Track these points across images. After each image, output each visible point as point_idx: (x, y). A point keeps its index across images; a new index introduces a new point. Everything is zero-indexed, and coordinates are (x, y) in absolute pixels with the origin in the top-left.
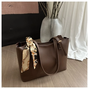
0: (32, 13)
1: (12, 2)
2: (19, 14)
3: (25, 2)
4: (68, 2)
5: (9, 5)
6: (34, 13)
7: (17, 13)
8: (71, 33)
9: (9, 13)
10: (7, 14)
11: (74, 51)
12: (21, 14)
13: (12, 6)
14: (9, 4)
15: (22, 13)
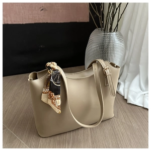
0: (78, 21)
1: (45, 4)
2: (55, 23)
3: (67, 3)
4: (139, 3)
5: (41, 9)
6: (81, 21)
7: (53, 22)
8: (141, 58)
9: (41, 21)
10: (37, 22)
11: (143, 91)
12: (59, 22)
13: (46, 10)
14: (41, 6)
15: (61, 22)
